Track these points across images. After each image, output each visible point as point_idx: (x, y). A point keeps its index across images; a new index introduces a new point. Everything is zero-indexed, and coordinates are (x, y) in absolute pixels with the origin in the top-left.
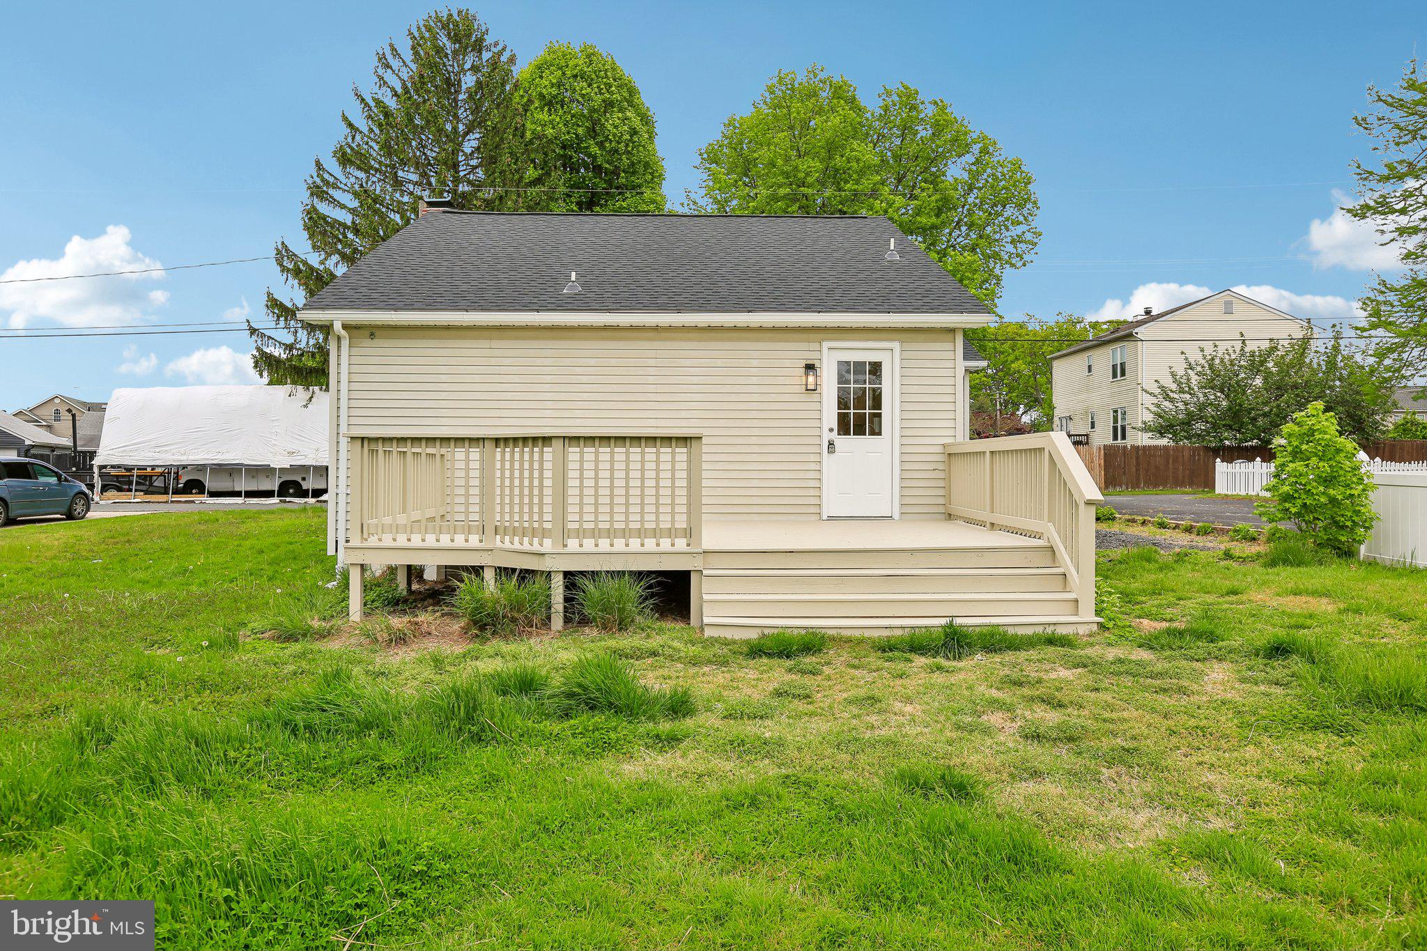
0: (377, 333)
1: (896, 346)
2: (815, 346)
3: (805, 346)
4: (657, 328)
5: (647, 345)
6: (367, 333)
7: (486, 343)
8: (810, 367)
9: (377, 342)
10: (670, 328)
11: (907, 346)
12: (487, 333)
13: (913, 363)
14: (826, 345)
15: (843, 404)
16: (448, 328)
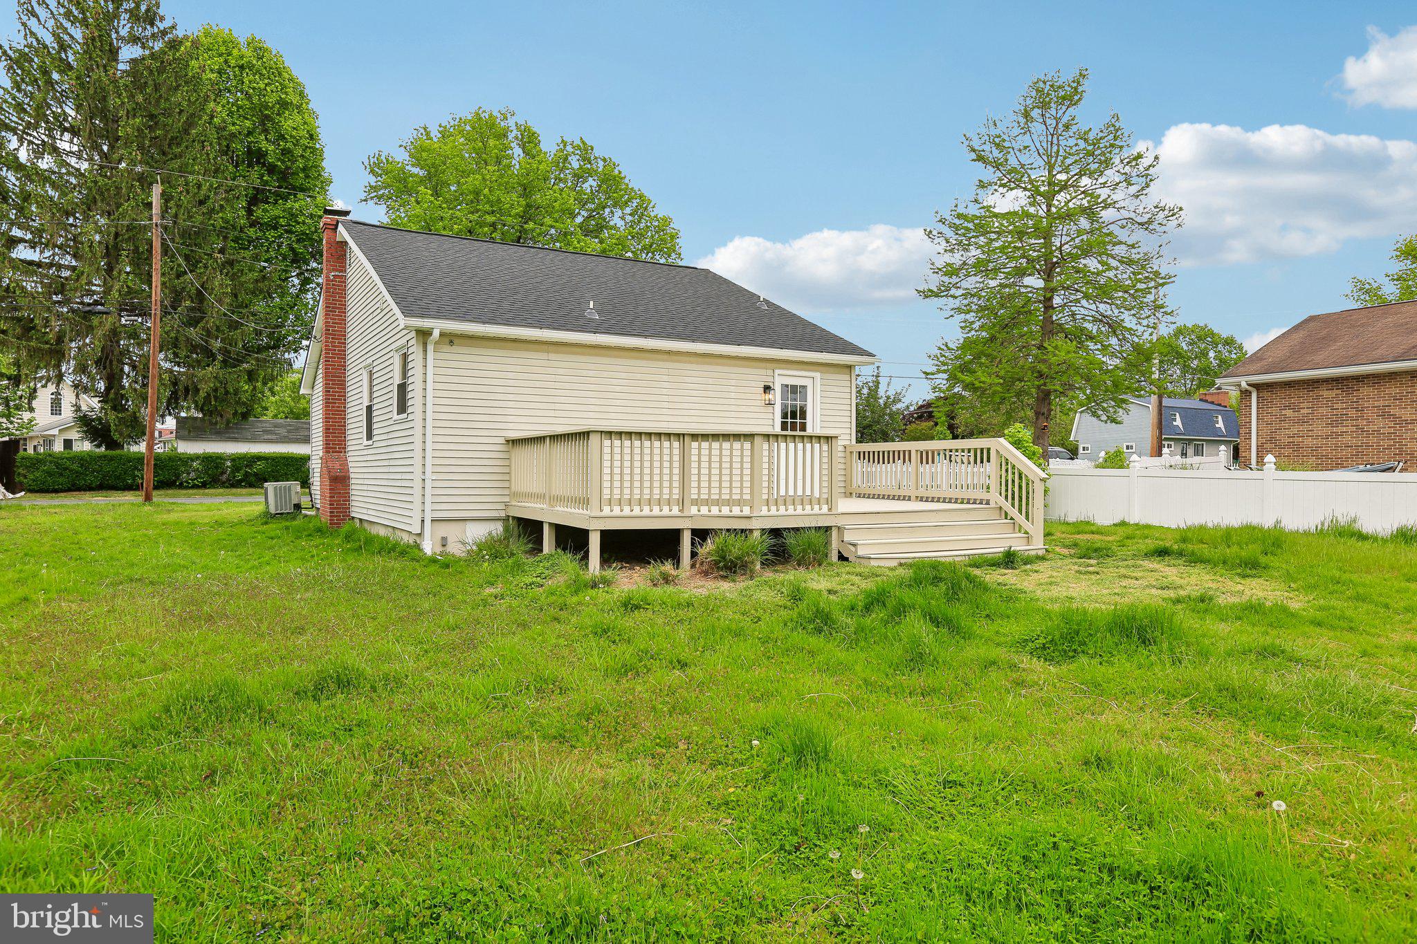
0: (456, 341)
1: (817, 375)
2: (770, 372)
3: (763, 372)
4: (669, 352)
5: (661, 364)
6: (447, 340)
7: (545, 356)
8: (767, 389)
9: (455, 349)
10: (678, 353)
11: (827, 376)
12: (545, 347)
13: (828, 388)
14: (777, 372)
15: (785, 416)
16: (515, 341)
